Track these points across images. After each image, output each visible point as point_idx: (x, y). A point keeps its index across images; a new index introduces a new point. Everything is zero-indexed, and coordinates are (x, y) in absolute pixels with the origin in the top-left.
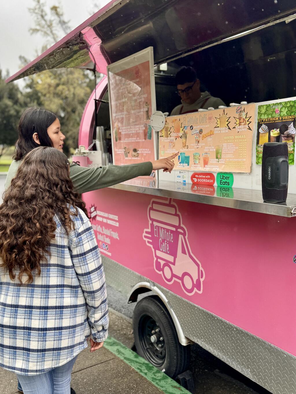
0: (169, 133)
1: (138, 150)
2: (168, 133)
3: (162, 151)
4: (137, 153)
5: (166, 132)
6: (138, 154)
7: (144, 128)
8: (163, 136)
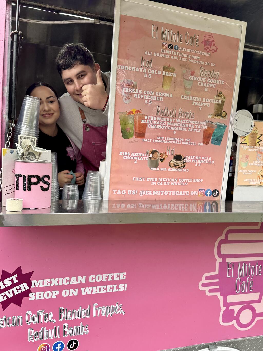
0: (258, 141)
1: (185, 158)
2: (255, 141)
3: (243, 162)
4: (182, 161)
5: (252, 139)
6: (184, 163)
7: (206, 127)
8: (246, 143)
